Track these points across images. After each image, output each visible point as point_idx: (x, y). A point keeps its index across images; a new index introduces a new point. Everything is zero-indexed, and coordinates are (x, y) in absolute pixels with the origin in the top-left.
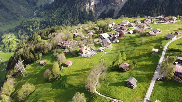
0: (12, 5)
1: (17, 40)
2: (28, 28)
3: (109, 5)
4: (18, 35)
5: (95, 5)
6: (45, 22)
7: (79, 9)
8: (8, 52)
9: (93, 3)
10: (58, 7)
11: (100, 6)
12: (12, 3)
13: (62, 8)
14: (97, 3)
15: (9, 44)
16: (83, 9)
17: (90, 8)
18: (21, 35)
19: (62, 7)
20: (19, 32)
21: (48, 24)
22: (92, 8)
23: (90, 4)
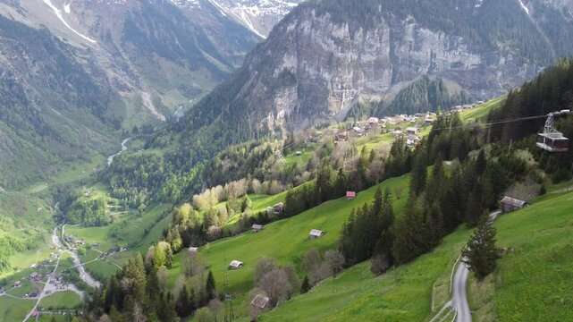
0: (67, 127)
1: (110, 199)
2: (135, 172)
3: (315, 116)
4: (110, 189)
5: (286, 117)
6: (176, 157)
7: (253, 125)
8: (91, 226)
9: (281, 113)
10: (201, 125)
11: (294, 120)
12: (66, 123)
13: (212, 125)
14: (289, 112)
15: (95, 208)
16: (262, 125)
17: (277, 123)
18: (119, 187)
19: (210, 123)
20: (113, 182)
21: (185, 159)
22: (281, 123)
23: (276, 115)
